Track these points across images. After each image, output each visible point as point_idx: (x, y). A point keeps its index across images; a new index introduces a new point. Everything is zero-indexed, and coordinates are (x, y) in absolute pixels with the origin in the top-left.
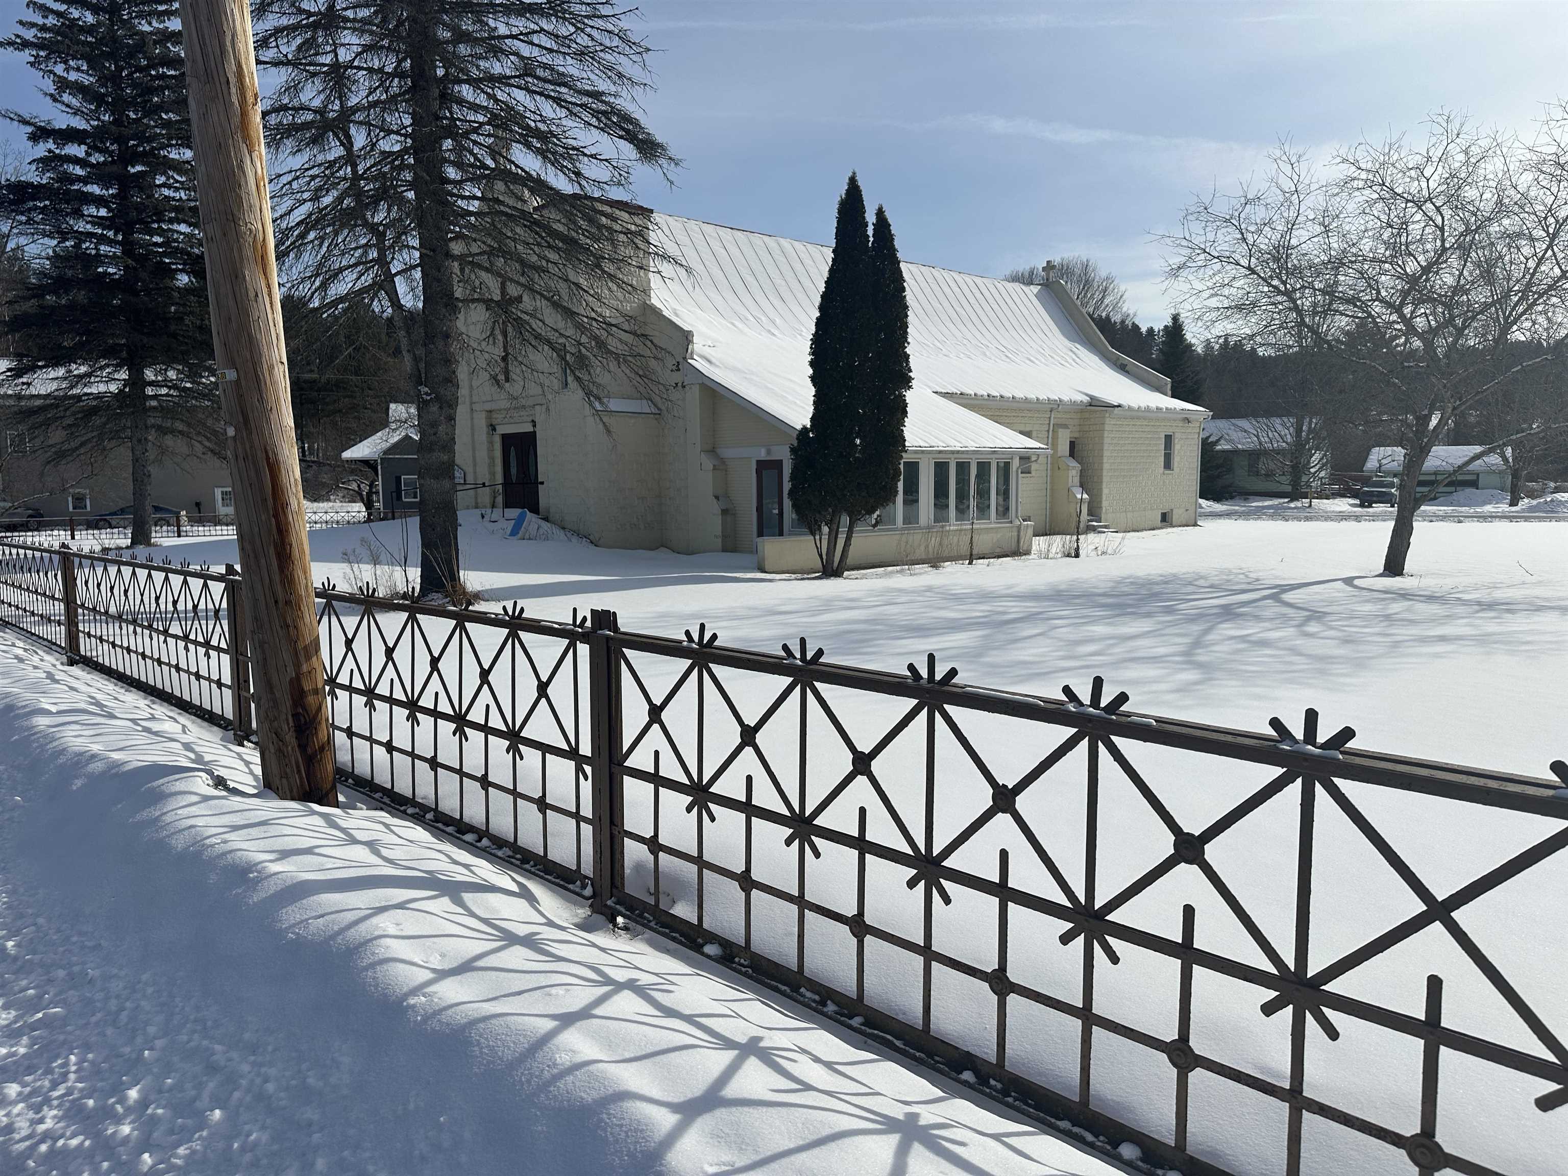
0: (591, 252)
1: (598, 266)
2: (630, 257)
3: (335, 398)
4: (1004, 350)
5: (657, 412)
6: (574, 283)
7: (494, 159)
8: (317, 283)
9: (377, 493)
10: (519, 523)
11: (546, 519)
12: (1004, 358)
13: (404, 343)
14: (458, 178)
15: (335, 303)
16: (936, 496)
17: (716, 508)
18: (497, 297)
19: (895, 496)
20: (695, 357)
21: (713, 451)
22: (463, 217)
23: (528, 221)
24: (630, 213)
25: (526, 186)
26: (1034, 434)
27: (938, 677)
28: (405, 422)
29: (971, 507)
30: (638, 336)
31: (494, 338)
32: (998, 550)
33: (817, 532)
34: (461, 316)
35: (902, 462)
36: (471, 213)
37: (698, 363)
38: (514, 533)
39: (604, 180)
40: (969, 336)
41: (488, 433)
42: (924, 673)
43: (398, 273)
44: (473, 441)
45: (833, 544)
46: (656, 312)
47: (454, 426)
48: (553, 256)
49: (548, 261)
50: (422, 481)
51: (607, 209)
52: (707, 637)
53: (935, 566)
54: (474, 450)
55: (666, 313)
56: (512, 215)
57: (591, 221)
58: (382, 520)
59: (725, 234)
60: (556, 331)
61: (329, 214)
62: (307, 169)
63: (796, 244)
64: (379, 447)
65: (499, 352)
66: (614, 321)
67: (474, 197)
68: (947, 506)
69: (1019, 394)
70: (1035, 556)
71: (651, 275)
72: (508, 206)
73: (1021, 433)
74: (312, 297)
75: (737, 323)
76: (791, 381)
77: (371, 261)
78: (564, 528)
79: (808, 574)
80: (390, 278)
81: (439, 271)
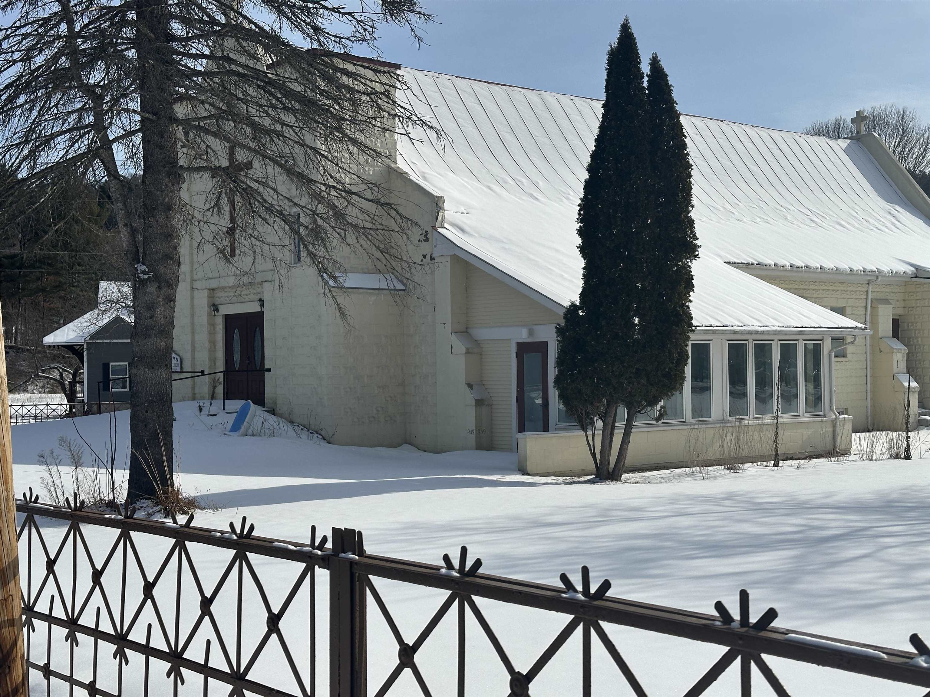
0: (331, 113)
1: (339, 129)
2: (375, 119)
3: (38, 274)
4: (809, 213)
5: (403, 287)
6: (311, 148)
7: (224, 14)
8: (26, 151)
9: (81, 383)
10: (242, 415)
11: (273, 412)
12: (808, 222)
13: (120, 215)
14: (183, 34)
15: (44, 173)
16: (732, 382)
17: (469, 397)
18: (224, 163)
19: (682, 384)
20: (446, 225)
21: (467, 332)
22: (188, 77)
23: (262, 81)
24: (375, 71)
25: (260, 42)
26: (849, 311)
27: (753, 619)
28: (117, 303)
29: (775, 397)
30: (382, 205)
31: (219, 208)
32: (809, 449)
33: (590, 427)
34: (185, 186)
35: (689, 343)
36: (198, 73)
37: (450, 233)
38: (235, 428)
39: (345, 36)
40: (766, 198)
41: (209, 315)
42: (736, 614)
43: (116, 139)
44: (193, 323)
45: (608, 441)
46: (402, 176)
47: (173, 308)
48: (289, 119)
49: (283, 124)
50: (134, 371)
51: (350, 67)
52: (469, 564)
53: (732, 469)
54: (193, 333)
55: (413, 177)
56: (245, 75)
57: (330, 80)
58: (86, 413)
59: (481, 88)
60: (290, 200)
61: (41, 75)
62: (19, 28)
63: (562, 98)
64: (87, 330)
65: (225, 222)
66: (354, 189)
67: (203, 56)
68: (745, 395)
69: (829, 264)
70: (856, 457)
71: (397, 136)
72: (240, 65)
73: (833, 309)
74: (19, 166)
75: (494, 187)
76: (557, 251)
77: (87, 126)
78: (292, 422)
79: (579, 475)
80: (107, 145)
81: (162, 137)
